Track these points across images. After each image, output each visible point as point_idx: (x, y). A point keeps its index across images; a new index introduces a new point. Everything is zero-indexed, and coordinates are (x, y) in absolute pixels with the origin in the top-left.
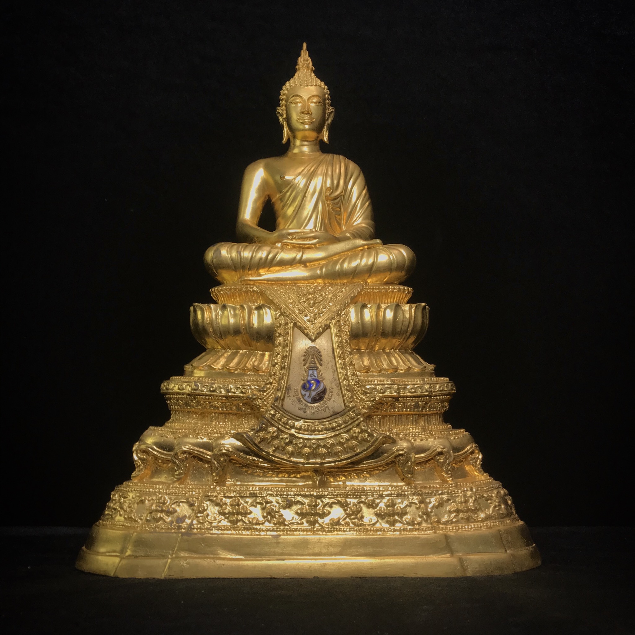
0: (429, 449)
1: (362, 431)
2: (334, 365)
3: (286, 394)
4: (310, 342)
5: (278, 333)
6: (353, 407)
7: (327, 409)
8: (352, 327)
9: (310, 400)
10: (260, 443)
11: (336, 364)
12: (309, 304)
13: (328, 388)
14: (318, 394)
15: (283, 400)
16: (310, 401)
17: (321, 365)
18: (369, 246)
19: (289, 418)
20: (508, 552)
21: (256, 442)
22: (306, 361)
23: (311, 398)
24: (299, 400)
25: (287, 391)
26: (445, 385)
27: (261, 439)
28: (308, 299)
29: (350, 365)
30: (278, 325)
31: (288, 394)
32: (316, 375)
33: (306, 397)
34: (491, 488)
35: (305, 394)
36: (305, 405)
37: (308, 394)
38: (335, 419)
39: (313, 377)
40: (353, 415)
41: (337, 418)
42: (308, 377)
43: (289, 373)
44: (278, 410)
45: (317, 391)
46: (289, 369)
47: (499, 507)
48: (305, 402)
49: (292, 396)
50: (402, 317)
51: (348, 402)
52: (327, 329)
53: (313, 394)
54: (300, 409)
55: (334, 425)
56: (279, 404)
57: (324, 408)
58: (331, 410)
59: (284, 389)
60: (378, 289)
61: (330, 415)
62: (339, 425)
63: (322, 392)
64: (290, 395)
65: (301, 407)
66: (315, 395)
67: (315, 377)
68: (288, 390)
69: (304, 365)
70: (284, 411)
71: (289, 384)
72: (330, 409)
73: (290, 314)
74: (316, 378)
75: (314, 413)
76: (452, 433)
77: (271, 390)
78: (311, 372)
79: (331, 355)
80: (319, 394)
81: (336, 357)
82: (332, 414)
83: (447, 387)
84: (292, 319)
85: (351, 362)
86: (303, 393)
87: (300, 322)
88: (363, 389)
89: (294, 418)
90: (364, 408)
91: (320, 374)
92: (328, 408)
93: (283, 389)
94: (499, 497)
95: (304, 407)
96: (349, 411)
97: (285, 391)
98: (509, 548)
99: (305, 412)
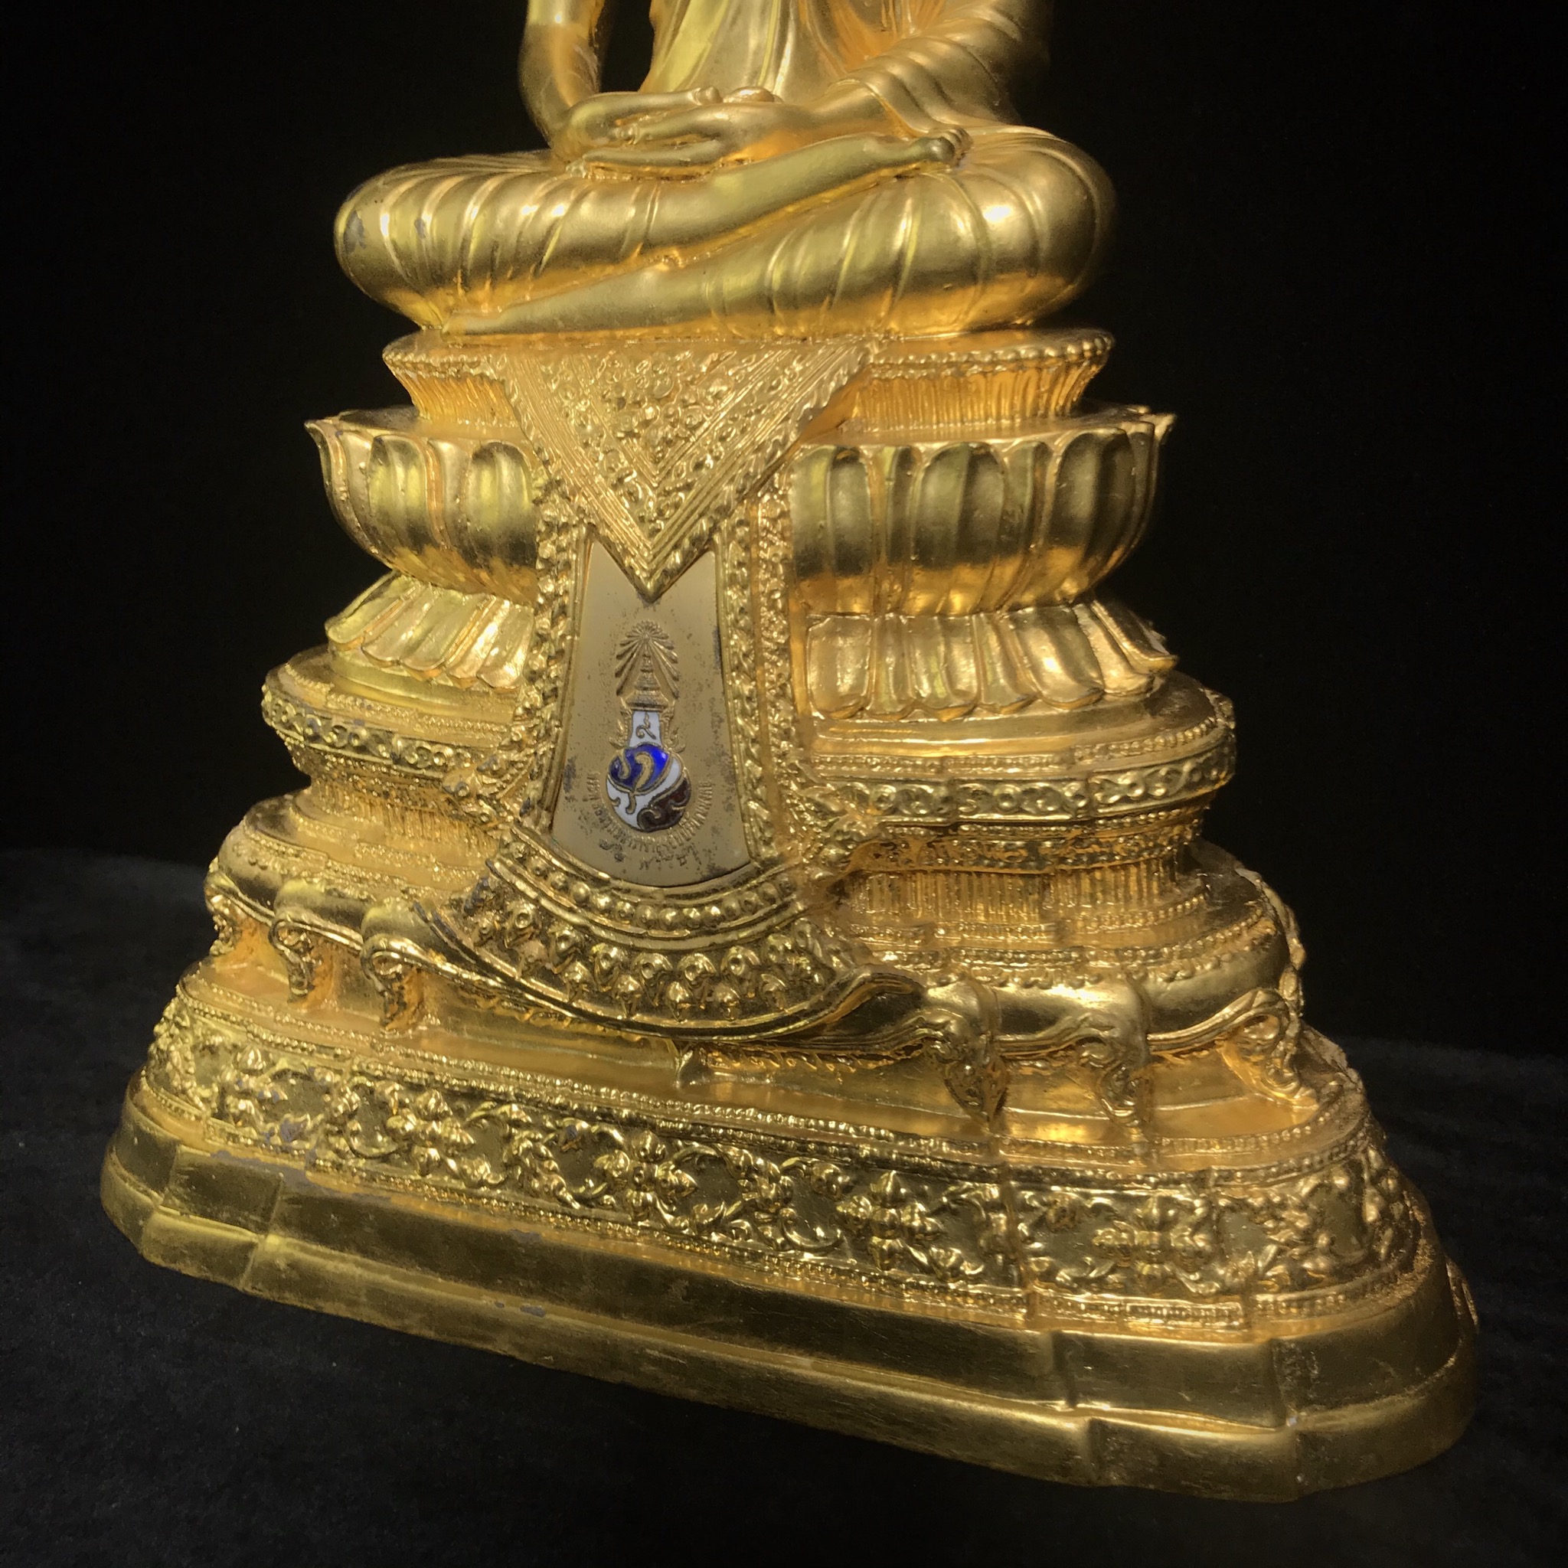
0: (1051, 1021)
1: (797, 951)
2: (719, 696)
3: (563, 793)
4: (640, 602)
5: (543, 560)
6: (771, 863)
7: (690, 858)
8: (796, 543)
9: (632, 819)
10: (481, 944)
11: (724, 693)
12: (648, 444)
13: (692, 782)
14: (657, 804)
15: (551, 810)
16: (634, 823)
17: (676, 696)
18: (900, 170)
19: (572, 872)
20: (1290, 1423)
21: (469, 942)
22: (623, 676)
23: (635, 815)
24: (601, 813)
25: (565, 780)
26: (1163, 772)
27: (481, 935)
28: (646, 423)
29: (777, 696)
30: (543, 528)
31: (567, 791)
32: (655, 730)
33: (621, 809)
34: (1290, 1170)
35: (618, 800)
36: (621, 832)
37: (625, 801)
38: (715, 891)
39: (647, 739)
40: (771, 890)
41: (724, 889)
42: (630, 736)
43: (570, 718)
44: (533, 844)
45: (654, 793)
46: (572, 704)
47: (1305, 1249)
48: (620, 825)
49: (579, 798)
50: (999, 499)
51: (755, 841)
52: (703, 552)
53: (643, 801)
54: (605, 847)
55: (715, 911)
56: (536, 823)
57: (678, 852)
58: (705, 861)
59: (554, 773)
60: (926, 366)
61: (698, 878)
62: (730, 914)
63: (670, 797)
64: (572, 793)
65: (609, 839)
66: (649, 807)
67: (654, 737)
68: (569, 777)
69: (619, 692)
70: (557, 850)
71: (568, 756)
72: (701, 855)
73: (576, 490)
74: (657, 742)
75: (647, 865)
76: (1171, 954)
77: (521, 769)
78: (639, 719)
79: (711, 658)
80: (660, 803)
81: (727, 669)
82: (706, 874)
83: (1167, 781)
84: (580, 510)
85: (783, 687)
86: (614, 793)
87: (608, 527)
88: (816, 797)
89: (587, 874)
90: (815, 861)
91: (672, 729)
92: (695, 854)
93: (549, 771)
94: (1313, 1206)
95: (618, 842)
96: (759, 873)
97: (559, 781)
98: (1304, 1403)
99: (620, 859)
